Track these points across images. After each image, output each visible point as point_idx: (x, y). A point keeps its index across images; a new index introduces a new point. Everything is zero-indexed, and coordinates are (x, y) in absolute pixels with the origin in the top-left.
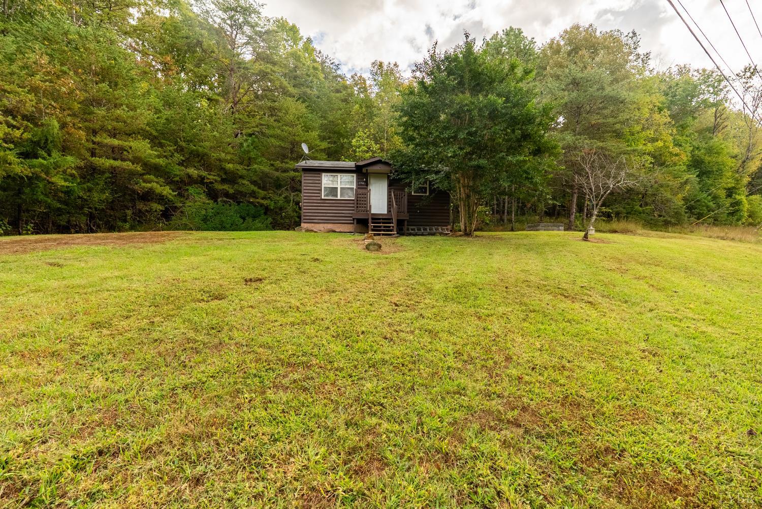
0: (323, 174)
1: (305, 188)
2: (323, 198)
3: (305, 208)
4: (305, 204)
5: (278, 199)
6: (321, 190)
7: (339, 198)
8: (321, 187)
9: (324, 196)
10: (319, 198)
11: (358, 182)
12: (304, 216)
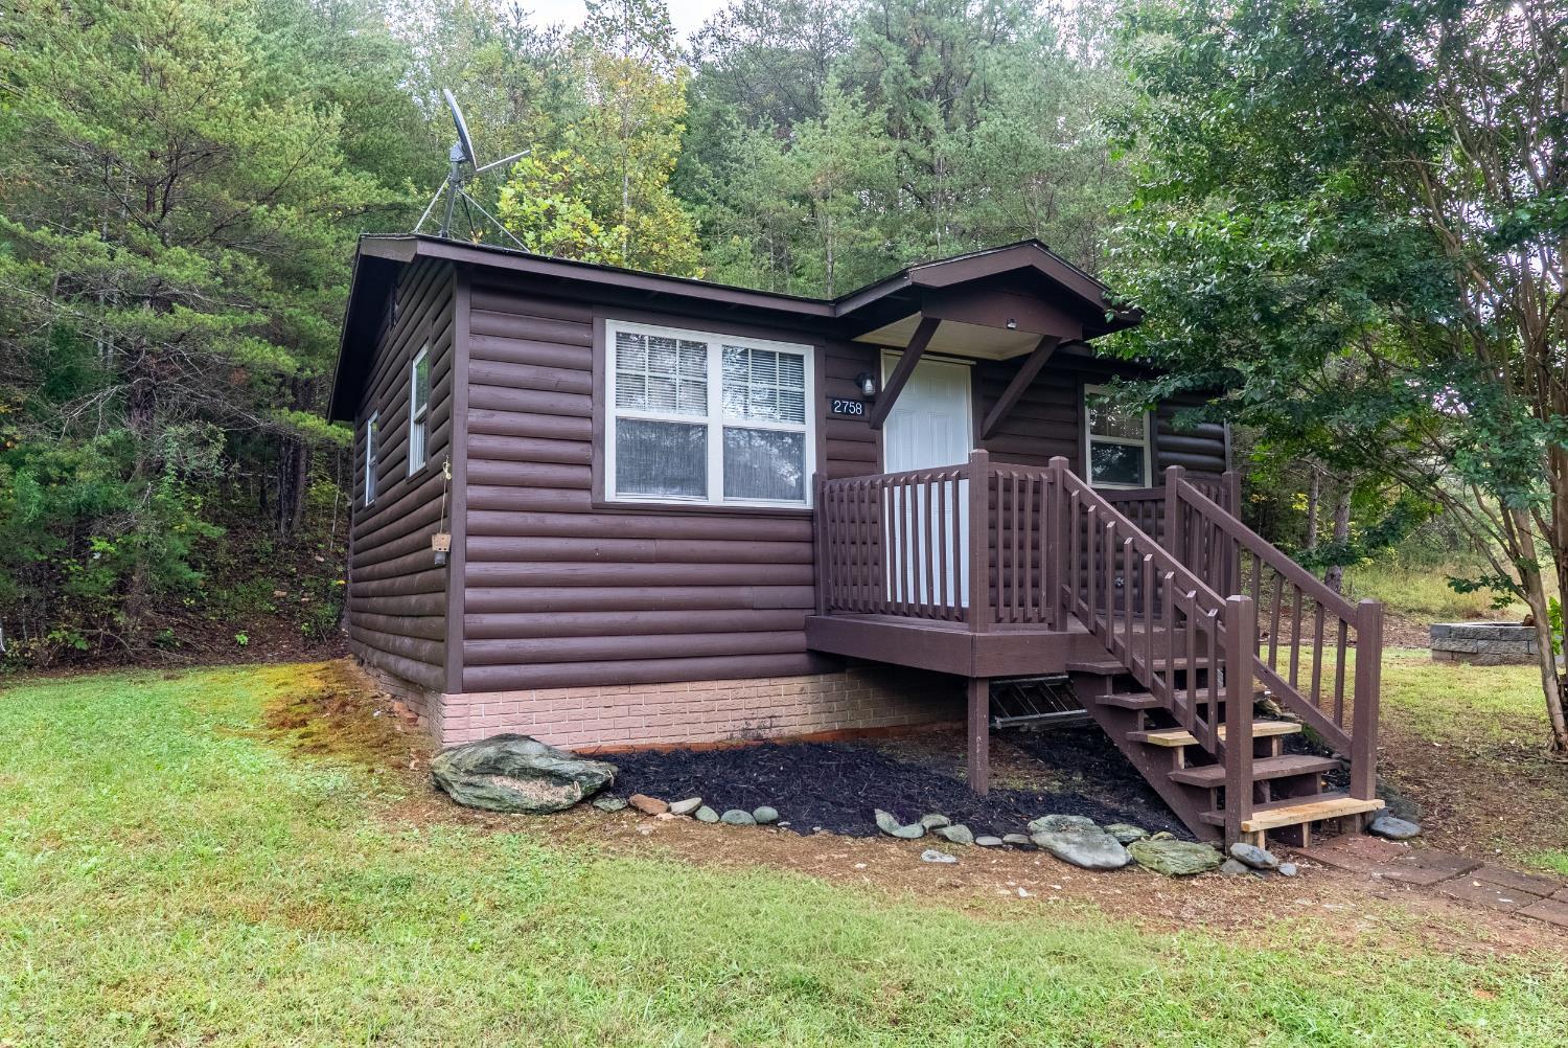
0: (613, 327)
1: (477, 417)
2: (611, 495)
3: (474, 569)
4: (475, 543)
5: (66, 456)
6: (594, 440)
7: (716, 497)
8: (594, 416)
9: (620, 487)
10: (583, 498)
11: (825, 397)
12: (471, 636)
